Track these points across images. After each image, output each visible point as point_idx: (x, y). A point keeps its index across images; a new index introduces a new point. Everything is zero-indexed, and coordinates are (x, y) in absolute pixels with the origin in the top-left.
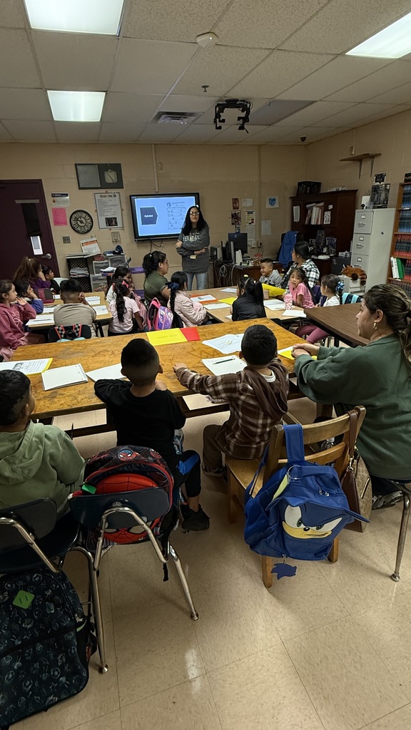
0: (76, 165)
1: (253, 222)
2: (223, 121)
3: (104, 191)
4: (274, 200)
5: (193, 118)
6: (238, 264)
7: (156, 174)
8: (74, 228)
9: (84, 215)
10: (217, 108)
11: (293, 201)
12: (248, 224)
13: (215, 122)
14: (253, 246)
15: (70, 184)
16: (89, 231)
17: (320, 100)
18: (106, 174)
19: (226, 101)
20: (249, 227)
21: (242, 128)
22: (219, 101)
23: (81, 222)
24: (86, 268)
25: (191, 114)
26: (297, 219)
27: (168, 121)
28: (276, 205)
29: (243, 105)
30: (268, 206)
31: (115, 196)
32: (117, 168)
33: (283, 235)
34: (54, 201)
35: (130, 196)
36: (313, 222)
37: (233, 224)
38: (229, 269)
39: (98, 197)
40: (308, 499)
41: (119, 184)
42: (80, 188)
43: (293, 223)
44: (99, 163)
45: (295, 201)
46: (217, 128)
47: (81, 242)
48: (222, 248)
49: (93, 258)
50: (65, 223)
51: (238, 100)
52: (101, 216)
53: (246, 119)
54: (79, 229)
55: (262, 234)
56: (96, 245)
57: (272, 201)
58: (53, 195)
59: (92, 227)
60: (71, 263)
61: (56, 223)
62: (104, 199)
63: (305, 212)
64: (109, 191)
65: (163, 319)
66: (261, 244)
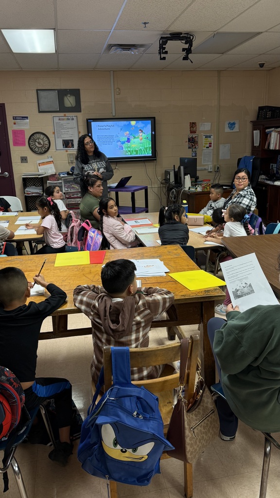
0: (37, 90)
1: (210, 146)
2: (166, 53)
3: (62, 114)
4: (234, 124)
5: (142, 49)
6: (187, 189)
7: (113, 98)
8: (31, 149)
9: (42, 136)
10: (161, 41)
11: (253, 125)
12: (205, 148)
13: (160, 53)
14: (210, 170)
15: (30, 108)
16: (46, 152)
17: (266, 31)
18: (65, 99)
19: (170, 34)
20: (206, 151)
21: (186, 58)
22: (162, 34)
23: (39, 143)
24: (41, 187)
25: (142, 46)
26: (257, 144)
27: (119, 52)
28: (236, 128)
29: (187, 38)
30: (227, 130)
31: (73, 119)
32: (76, 93)
33: (239, 160)
34: (15, 124)
35: (87, 120)
36: (272, 147)
37: (189, 148)
38: (178, 193)
39: (56, 120)
40: (118, 419)
41: (77, 108)
42: (40, 112)
43: (253, 147)
44: (58, 88)
45: (255, 125)
46: (161, 59)
47: (38, 162)
48: (175, 172)
49: (47, 178)
50: (23, 144)
51: (181, 34)
52: (58, 138)
53: (188, 51)
54: (36, 150)
55: (220, 158)
56: (52, 165)
57: (232, 125)
58: (15, 118)
59: (49, 148)
60: (26, 182)
61: (15, 144)
62: (62, 122)
63: (265, 137)
64: (67, 114)
65: (92, 240)
66: (218, 168)
